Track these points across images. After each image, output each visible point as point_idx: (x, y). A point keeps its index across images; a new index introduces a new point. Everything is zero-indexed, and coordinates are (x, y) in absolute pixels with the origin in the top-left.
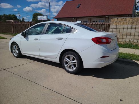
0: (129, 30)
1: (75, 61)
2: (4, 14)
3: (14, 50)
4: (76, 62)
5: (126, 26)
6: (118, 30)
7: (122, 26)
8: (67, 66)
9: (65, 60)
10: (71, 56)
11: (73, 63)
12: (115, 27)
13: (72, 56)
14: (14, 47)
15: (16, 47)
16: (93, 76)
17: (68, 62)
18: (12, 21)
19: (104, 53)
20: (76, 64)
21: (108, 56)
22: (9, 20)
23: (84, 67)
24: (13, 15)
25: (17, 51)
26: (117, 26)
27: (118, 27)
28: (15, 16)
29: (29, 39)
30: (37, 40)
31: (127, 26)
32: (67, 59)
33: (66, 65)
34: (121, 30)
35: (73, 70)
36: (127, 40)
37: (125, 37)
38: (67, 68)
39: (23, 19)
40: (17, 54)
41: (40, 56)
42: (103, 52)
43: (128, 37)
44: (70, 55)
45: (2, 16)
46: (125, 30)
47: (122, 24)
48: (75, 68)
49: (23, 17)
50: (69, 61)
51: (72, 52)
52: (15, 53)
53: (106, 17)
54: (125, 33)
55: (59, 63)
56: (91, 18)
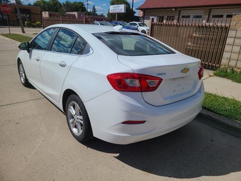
1: (81, 117)
2: (67, 2)
4: (82, 120)
9: (69, 110)
11: (79, 121)
12: (240, 34)
18: (76, 14)
20: (83, 123)
21: (143, 122)
22: (71, 12)
24: (80, 3)
25: (24, 74)
28: (82, 4)
30: (39, 60)
32: (72, 108)
33: (71, 121)
35: (79, 134)
39: (94, 9)
44: (75, 103)
45: (64, 4)
48: (81, 132)
49: (94, 6)
55: (64, 112)
56: (210, 9)
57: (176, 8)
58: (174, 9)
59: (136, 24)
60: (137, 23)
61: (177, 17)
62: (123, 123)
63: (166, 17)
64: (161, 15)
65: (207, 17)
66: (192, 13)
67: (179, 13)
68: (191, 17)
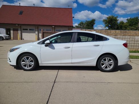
9: (101, 62)
38: (104, 68)
41: (72, 63)
50: (106, 62)
53: (53, 27)
56: (38, 27)
57: (18, 24)
58: (17, 25)
61: (19, 29)
63: (12, 29)
64: (8, 27)
65: (37, 30)
66: (29, 28)
67: (21, 27)
68: (28, 30)
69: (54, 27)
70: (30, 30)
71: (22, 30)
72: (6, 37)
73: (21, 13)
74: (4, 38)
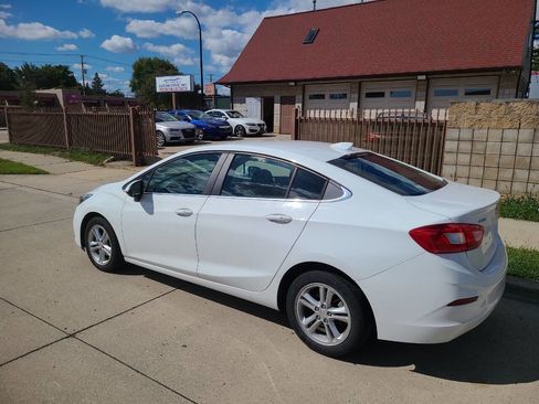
0: (524, 149)
1: (342, 309)
2: (27, 66)
3: (93, 243)
4: (346, 315)
5: (511, 134)
6: (479, 147)
7: (496, 134)
8: (309, 325)
9: (300, 300)
10: (326, 290)
11: (333, 316)
12: (466, 134)
13: (330, 289)
14: (95, 230)
15: (101, 232)
16: (413, 367)
17: (313, 308)
18: (59, 93)
19: (459, 287)
20: (347, 319)
21: (474, 299)
23: (379, 338)
24: (60, 67)
25: (106, 247)
26: (476, 131)
27: (480, 134)
29: (156, 209)
30: (189, 215)
31: (516, 131)
32: (307, 296)
33: (305, 321)
34: (493, 146)
35: (335, 343)
36: (518, 187)
37: (507, 174)
38: (308, 332)
39: (98, 81)
40: (107, 257)
41: (198, 275)
42: (454, 285)
43: (522, 174)
44: (322, 286)
45: (19, 71)
46: (508, 148)
47: (494, 124)
48: (341, 338)
49: (97, 75)
50: (319, 304)
51: (329, 275)
52: (97, 252)
53: (420, 78)
54: (507, 160)
55: (277, 308)
56: (360, 83)
58: (293, 84)
59: (221, 115)
60: (223, 111)
61: (299, 97)
62: (449, 305)
63: (277, 98)
64: (267, 94)
65: (357, 96)
66: (327, 90)
67: (304, 91)
68: (327, 97)
69: (424, 77)
70: (332, 97)
71: (308, 101)
72: (254, 128)
73: (312, 38)
74: (247, 131)
